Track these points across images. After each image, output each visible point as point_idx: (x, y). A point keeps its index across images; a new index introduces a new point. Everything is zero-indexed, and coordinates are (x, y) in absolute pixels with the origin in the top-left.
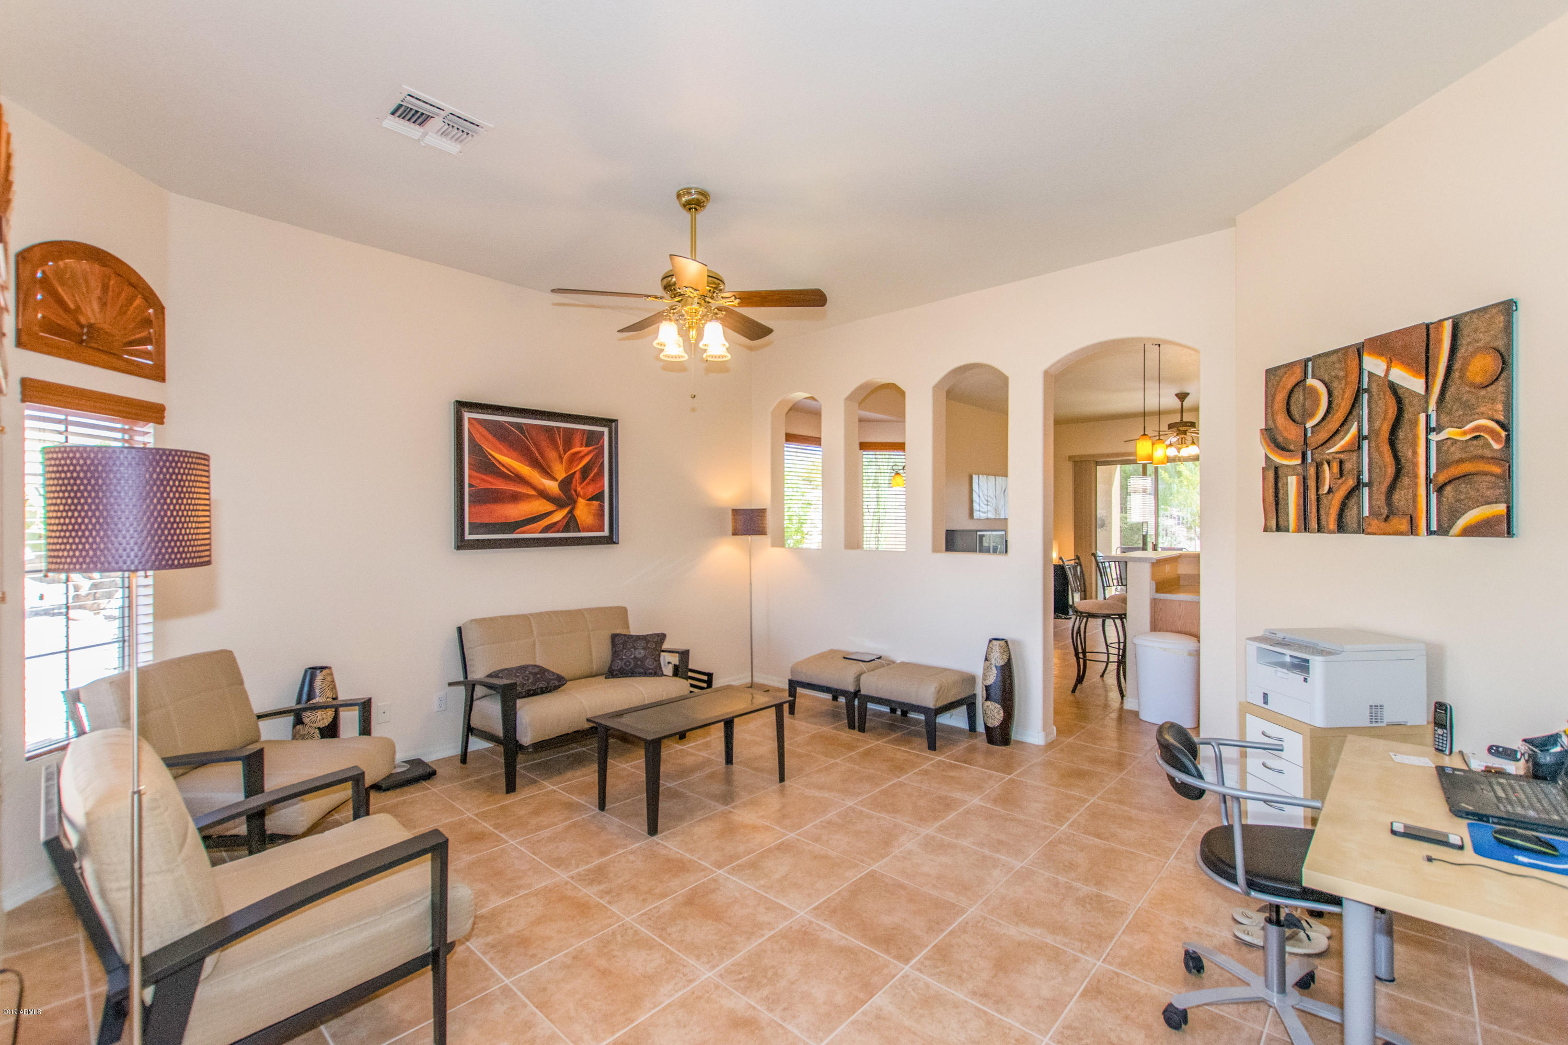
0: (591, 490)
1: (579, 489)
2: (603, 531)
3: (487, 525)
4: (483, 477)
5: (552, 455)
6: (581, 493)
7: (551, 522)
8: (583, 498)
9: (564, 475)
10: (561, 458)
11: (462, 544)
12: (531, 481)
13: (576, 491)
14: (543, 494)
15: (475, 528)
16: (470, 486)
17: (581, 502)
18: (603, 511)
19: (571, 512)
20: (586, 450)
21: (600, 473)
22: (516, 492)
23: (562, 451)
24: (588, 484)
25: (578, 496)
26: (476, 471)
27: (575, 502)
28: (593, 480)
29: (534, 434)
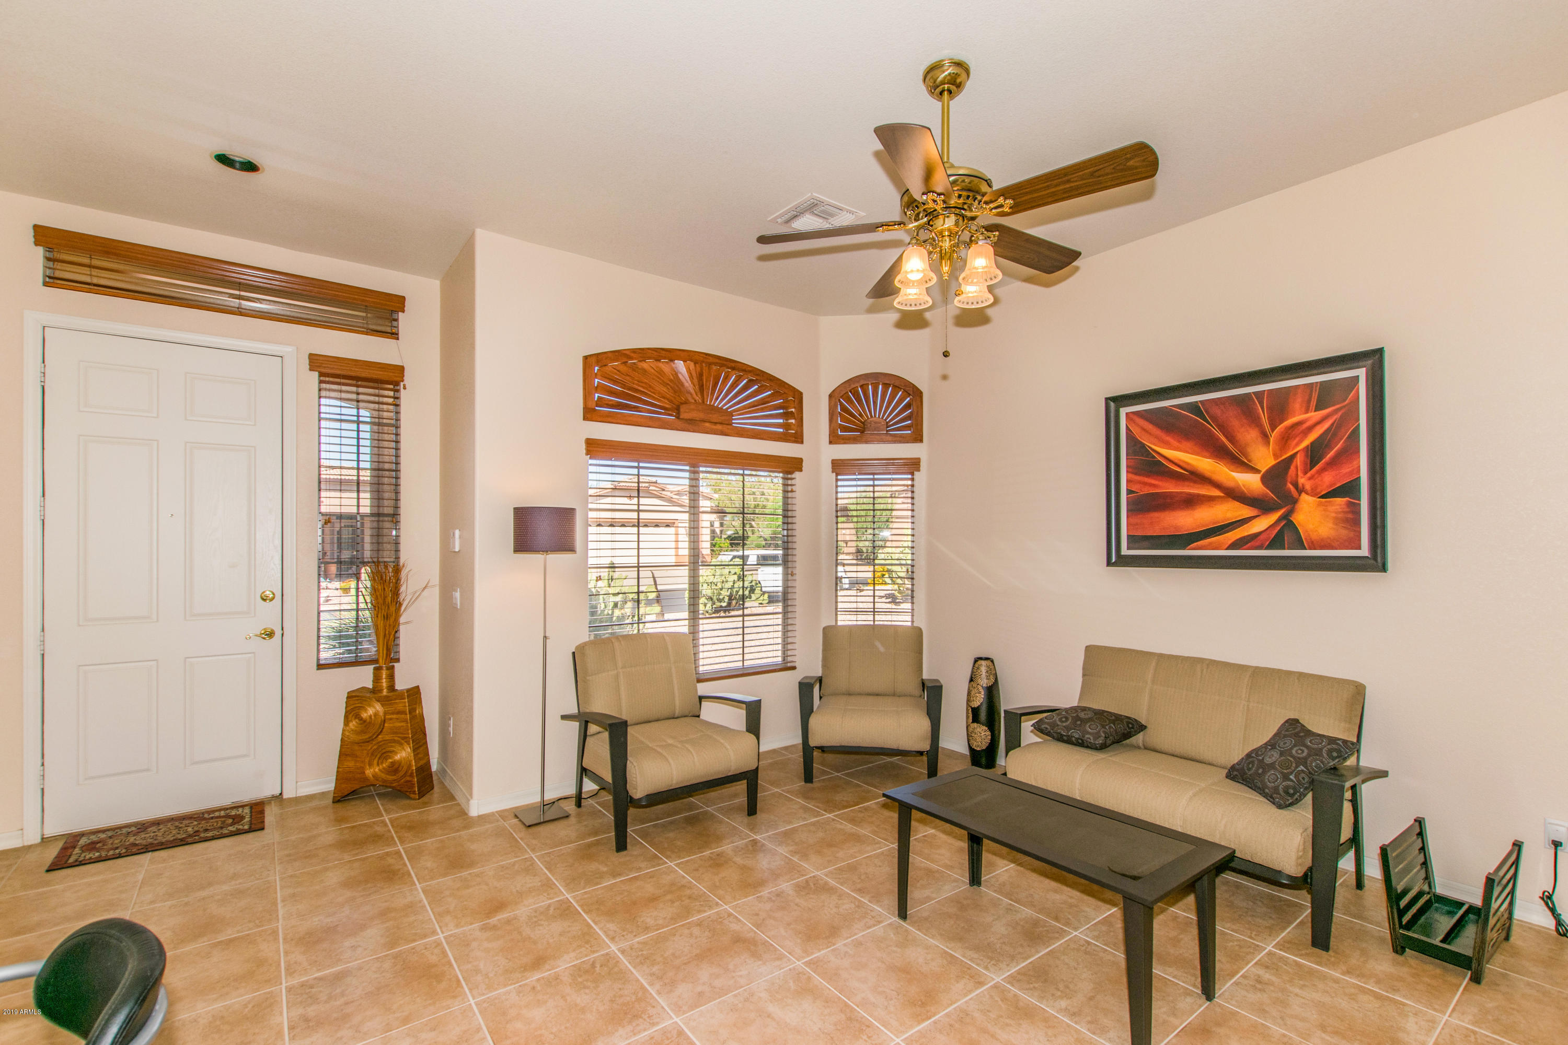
0: (1329, 480)
1: (1302, 481)
2: (1359, 548)
3: (1152, 537)
4: (1146, 480)
5: (1249, 436)
6: (1308, 487)
7: (1246, 534)
8: (1313, 493)
9: (1271, 462)
10: (1265, 437)
11: (1115, 560)
12: (1216, 477)
13: (1296, 485)
14: (1234, 494)
15: (1134, 541)
16: (1129, 492)
17: (1307, 503)
18: (1358, 513)
19: (1286, 517)
20: (1315, 416)
21: (1351, 450)
22: (1190, 494)
23: (1267, 427)
24: (1323, 470)
25: (1300, 490)
26: (1136, 474)
27: (1295, 501)
28: (1333, 463)
29: (1217, 411)
